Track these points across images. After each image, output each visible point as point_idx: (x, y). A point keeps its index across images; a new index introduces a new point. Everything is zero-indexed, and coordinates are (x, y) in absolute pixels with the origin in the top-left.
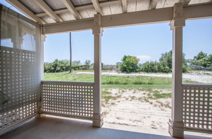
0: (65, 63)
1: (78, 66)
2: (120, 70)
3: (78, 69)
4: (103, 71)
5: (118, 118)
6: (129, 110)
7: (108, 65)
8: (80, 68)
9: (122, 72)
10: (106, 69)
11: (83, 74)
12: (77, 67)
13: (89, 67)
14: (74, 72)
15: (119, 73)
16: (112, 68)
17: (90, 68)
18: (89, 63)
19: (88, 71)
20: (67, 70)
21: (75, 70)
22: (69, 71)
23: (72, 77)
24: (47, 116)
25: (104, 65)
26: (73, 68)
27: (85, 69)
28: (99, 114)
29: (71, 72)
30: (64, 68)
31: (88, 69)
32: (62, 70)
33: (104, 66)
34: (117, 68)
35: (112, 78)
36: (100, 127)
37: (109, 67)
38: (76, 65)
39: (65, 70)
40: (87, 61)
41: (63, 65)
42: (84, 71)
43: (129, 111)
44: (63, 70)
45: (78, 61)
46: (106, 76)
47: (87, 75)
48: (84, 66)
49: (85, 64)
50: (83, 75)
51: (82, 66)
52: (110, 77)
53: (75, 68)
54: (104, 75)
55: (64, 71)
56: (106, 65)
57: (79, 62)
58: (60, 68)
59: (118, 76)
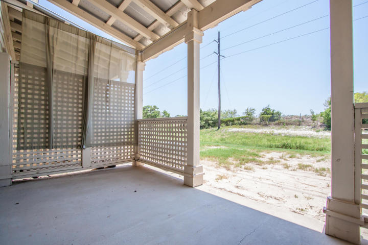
0: (212, 115)
1: (232, 119)
2: (321, 126)
3: (233, 124)
4: (281, 126)
5: (237, 187)
6: (272, 181)
7: (292, 116)
8: (236, 122)
9: (325, 130)
10: (287, 124)
11: (238, 132)
12: (230, 121)
13: (251, 120)
14: (224, 128)
15: (318, 131)
16: (299, 122)
17: (254, 121)
18: (253, 113)
19: (249, 128)
20: (214, 126)
21: (227, 125)
22: (217, 128)
23: (220, 136)
24: (146, 165)
25: (282, 115)
26: (223, 122)
27: (245, 124)
28: (193, 166)
29: (219, 128)
30: (210, 122)
31: (250, 124)
32: (207, 126)
33: (282, 119)
34: (314, 120)
35: (296, 139)
36: (192, 187)
37: (294, 119)
38: (229, 117)
39: (212, 126)
40: (247, 110)
41: (209, 118)
42: (242, 127)
43: (271, 183)
44: (209, 125)
45: (233, 110)
46: (283, 135)
47: (247, 134)
48: (242, 118)
49: (245, 115)
50: (239, 134)
51: (239, 119)
52: (293, 137)
53: (227, 123)
54: (279, 134)
55: (210, 127)
56: (286, 115)
57: (235, 112)
58: (204, 122)
59: (311, 137)
